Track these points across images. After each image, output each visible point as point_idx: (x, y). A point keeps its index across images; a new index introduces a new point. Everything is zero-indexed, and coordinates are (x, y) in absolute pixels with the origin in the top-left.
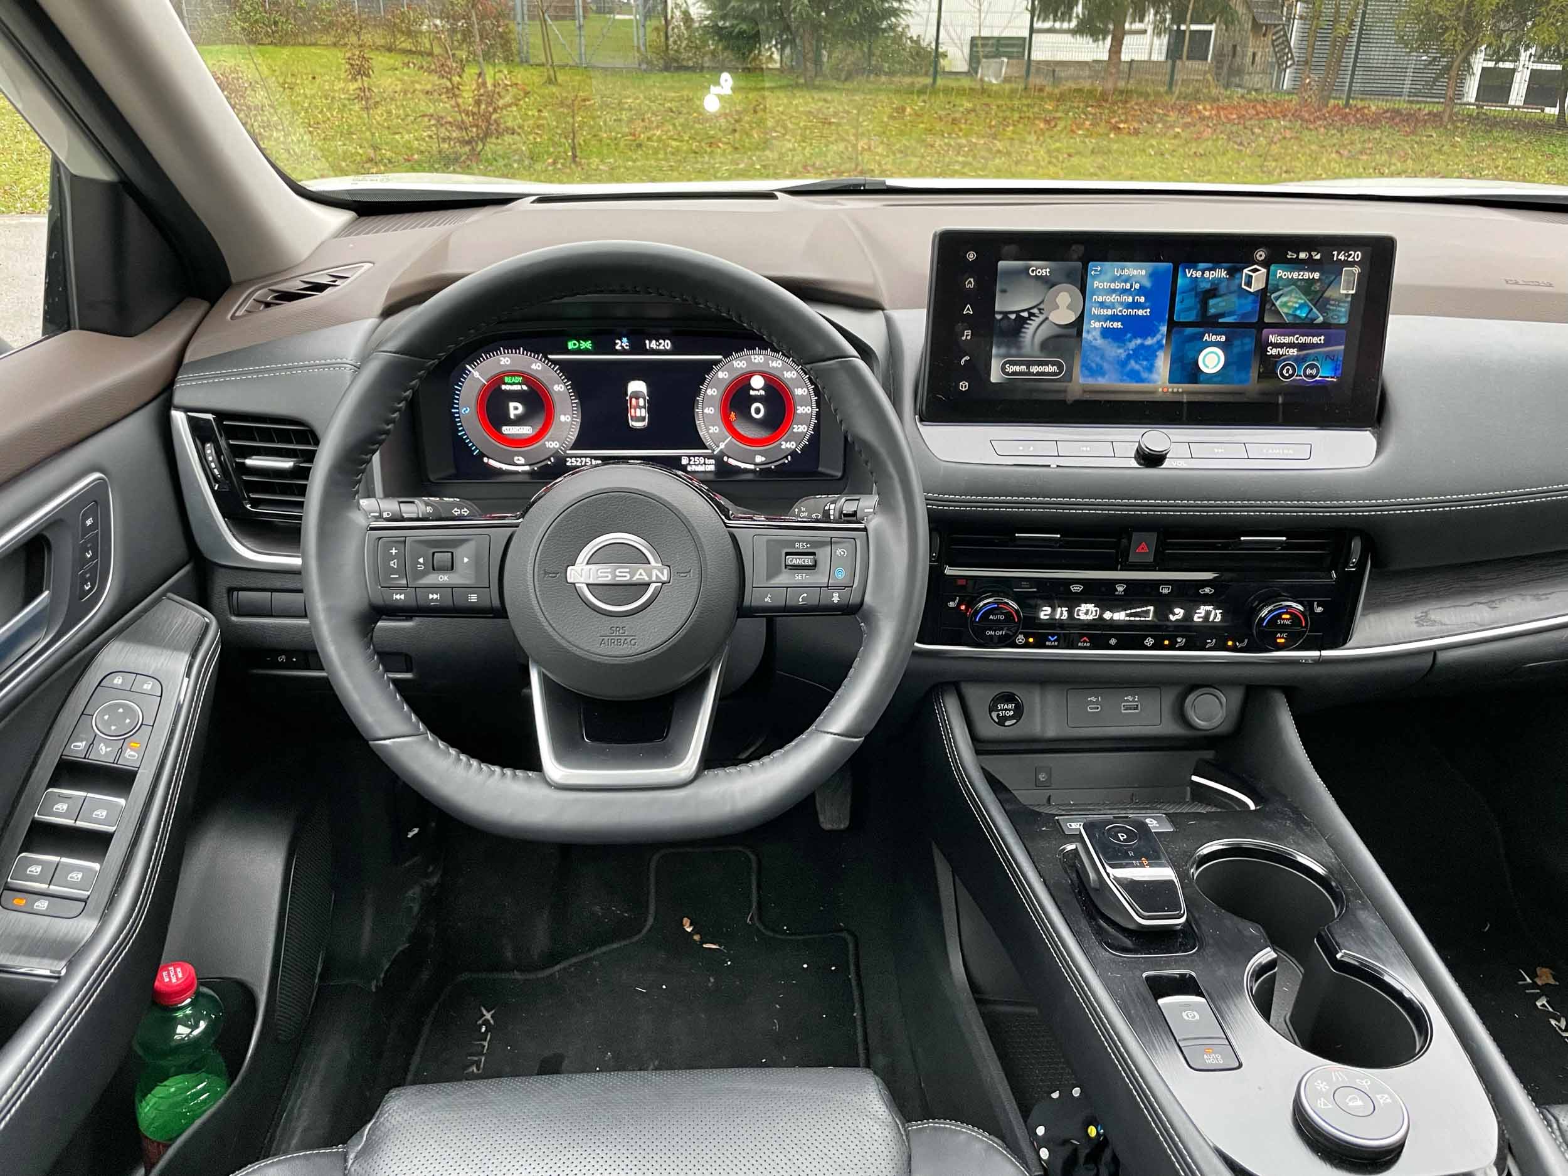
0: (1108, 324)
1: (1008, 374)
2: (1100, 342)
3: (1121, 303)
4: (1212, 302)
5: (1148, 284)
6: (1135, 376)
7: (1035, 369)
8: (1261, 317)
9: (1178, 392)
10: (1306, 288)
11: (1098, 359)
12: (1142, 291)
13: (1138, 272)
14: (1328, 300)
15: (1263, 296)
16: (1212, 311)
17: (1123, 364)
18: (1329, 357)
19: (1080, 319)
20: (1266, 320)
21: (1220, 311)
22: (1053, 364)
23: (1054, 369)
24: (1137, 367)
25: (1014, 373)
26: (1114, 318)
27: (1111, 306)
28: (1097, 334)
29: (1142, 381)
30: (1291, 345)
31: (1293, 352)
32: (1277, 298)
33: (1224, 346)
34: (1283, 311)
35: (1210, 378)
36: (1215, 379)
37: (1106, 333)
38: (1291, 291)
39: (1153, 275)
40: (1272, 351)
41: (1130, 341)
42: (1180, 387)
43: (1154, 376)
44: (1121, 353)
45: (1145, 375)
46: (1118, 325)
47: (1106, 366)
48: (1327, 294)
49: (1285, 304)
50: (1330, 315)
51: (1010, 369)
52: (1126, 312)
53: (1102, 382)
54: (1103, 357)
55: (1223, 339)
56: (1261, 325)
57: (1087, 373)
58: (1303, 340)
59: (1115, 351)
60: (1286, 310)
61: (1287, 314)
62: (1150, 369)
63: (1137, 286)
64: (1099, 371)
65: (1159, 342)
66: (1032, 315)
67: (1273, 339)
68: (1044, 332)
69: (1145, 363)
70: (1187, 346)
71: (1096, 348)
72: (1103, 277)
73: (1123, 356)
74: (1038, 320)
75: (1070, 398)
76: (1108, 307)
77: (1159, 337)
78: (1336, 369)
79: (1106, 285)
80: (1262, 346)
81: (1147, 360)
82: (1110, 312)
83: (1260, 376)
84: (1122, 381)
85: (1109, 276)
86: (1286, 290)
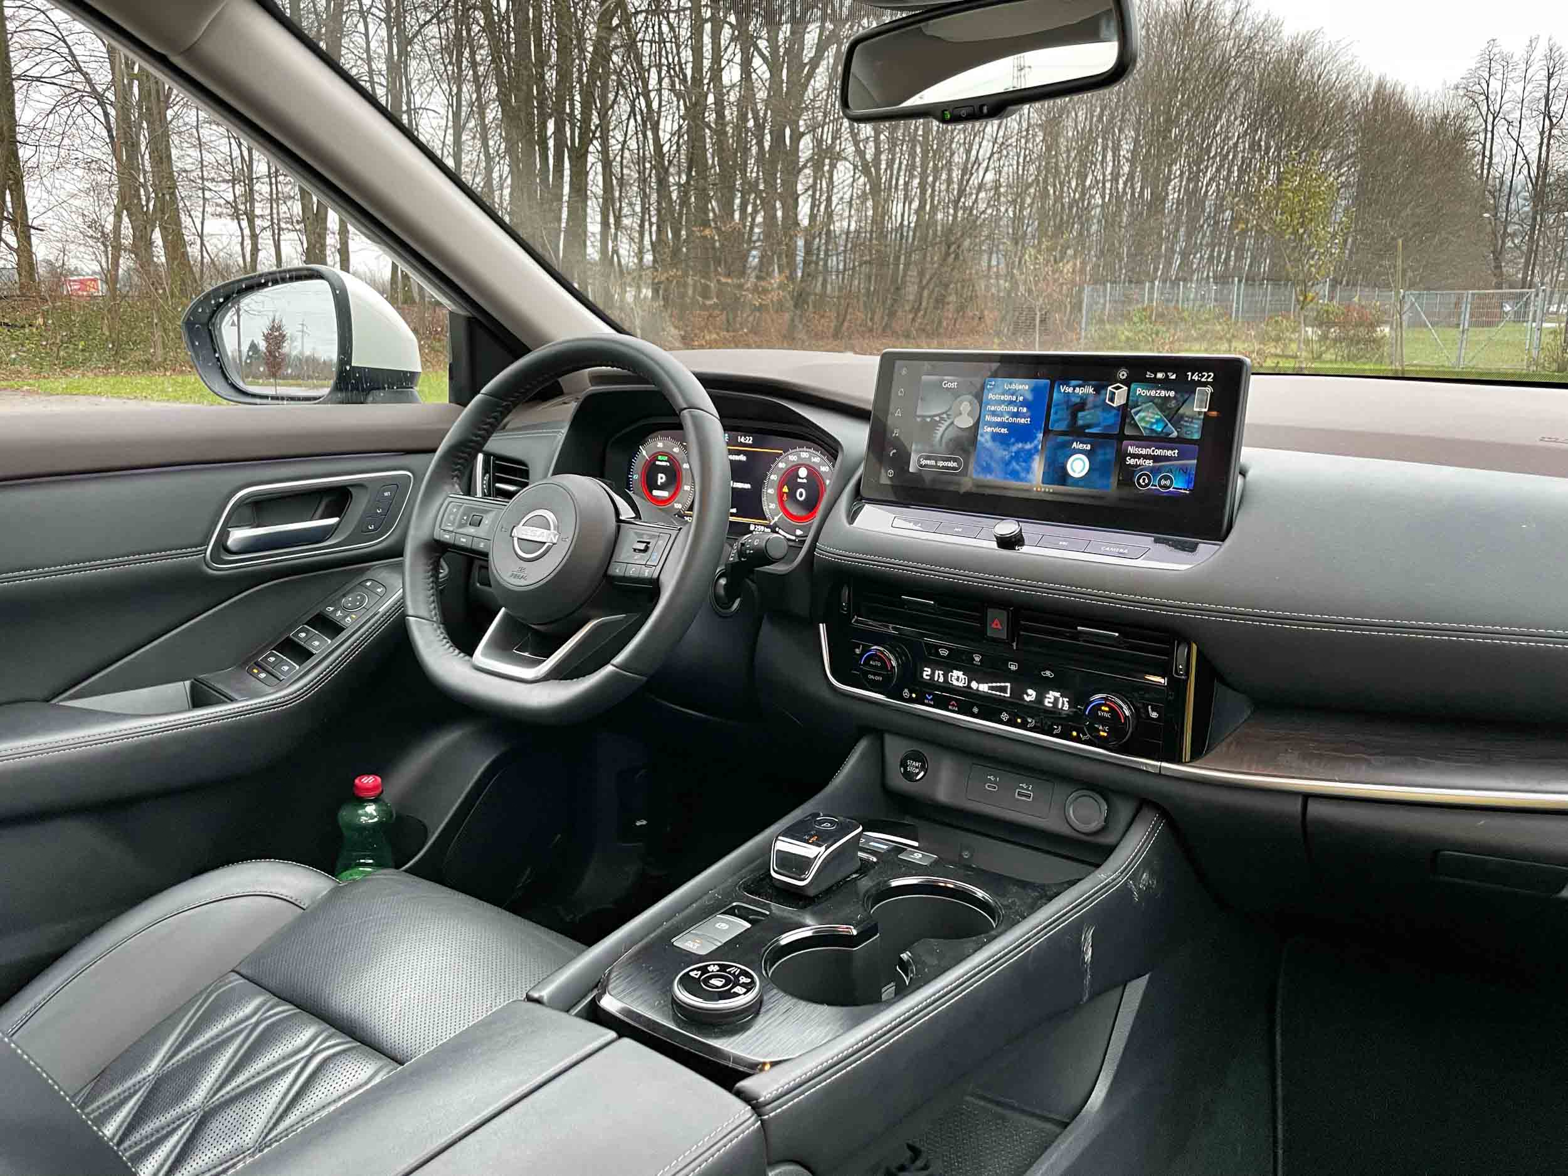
0: (997, 430)
1: (921, 466)
2: (990, 444)
3: (1008, 412)
4: (1080, 414)
5: (1030, 397)
6: (1015, 475)
7: (941, 464)
8: (1122, 429)
9: (1049, 493)
10: (1162, 404)
11: (987, 458)
12: (1024, 403)
13: (1023, 387)
14: (1182, 417)
15: (1124, 410)
16: (1080, 422)
17: (1008, 464)
18: (1184, 470)
19: (976, 425)
20: (1127, 432)
21: (1088, 422)
22: (955, 460)
23: (955, 465)
24: (1018, 467)
25: (926, 466)
26: (1002, 425)
27: (1001, 415)
28: (988, 437)
29: (1022, 480)
30: (1146, 457)
31: (1149, 463)
32: (1137, 413)
33: (1089, 454)
34: (1141, 425)
35: (1077, 482)
36: (1081, 483)
37: (995, 437)
38: (1148, 408)
39: (1035, 390)
40: (1131, 461)
41: (1013, 444)
42: (1051, 488)
43: (1030, 476)
44: (1006, 455)
45: (1023, 475)
46: (1004, 431)
47: (993, 464)
48: (1181, 411)
49: (1142, 419)
50: (1184, 430)
51: (924, 462)
52: (1011, 420)
53: (990, 478)
54: (991, 457)
55: (1089, 447)
56: (1121, 437)
57: (979, 469)
58: (1158, 452)
59: (1002, 453)
60: (1143, 424)
61: (1145, 428)
62: (1028, 470)
63: (1021, 398)
64: (988, 469)
65: (1036, 447)
66: (942, 419)
67: (1131, 450)
68: (951, 433)
69: (1023, 464)
70: (1059, 453)
71: (988, 450)
72: (996, 390)
73: (1007, 457)
74: (947, 424)
75: (963, 490)
76: (998, 416)
77: (1036, 442)
78: (1189, 482)
79: (997, 397)
80: (1122, 455)
81: (1025, 461)
82: (999, 420)
83: (1119, 483)
84: (1005, 478)
85: (1000, 391)
86: (1144, 406)
